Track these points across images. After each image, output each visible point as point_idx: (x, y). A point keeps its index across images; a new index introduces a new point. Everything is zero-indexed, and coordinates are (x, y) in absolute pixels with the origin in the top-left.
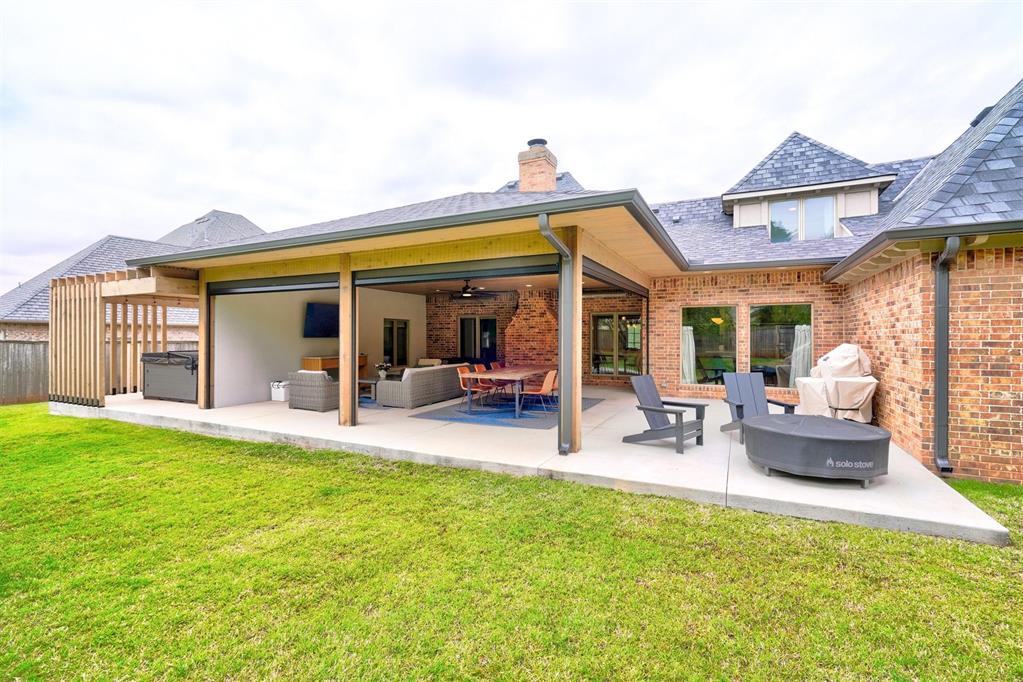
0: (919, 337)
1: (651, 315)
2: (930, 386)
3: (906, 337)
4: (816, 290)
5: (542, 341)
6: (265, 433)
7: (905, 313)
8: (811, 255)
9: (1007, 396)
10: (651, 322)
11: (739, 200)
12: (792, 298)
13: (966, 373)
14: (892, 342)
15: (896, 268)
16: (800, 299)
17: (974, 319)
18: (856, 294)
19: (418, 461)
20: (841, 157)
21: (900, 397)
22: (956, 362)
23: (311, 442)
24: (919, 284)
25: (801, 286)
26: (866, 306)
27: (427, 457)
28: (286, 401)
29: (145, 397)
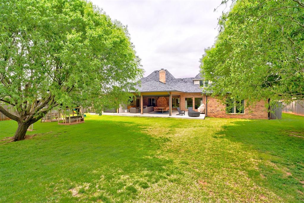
9: (212, 109)
12: (200, 97)
13: (209, 107)
17: (209, 102)
28: (128, 112)
29: (104, 112)
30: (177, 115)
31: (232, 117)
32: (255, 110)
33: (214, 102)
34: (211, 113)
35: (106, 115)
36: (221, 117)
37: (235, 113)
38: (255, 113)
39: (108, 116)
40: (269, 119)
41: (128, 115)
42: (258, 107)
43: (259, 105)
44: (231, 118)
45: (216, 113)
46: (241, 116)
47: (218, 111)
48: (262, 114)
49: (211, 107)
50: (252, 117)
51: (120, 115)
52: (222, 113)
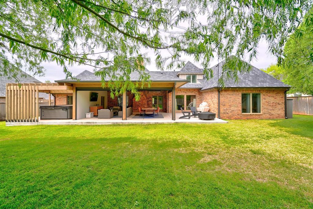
0: (216, 101)
1: (169, 96)
2: (218, 107)
3: (214, 101)
4: (197, 93)
5: (142, 102)
6: (110, 122)
7: (214, 98)
8: (197, 87)
9: (225, 108)
10: (169, 98)
11: (181, 74)
12: (193, 94)
13: (221, 106)
14: (212, 102)
15: (212, 91)
16: (194, 94)
17: (222, 98)
18: (204, 94)
19: (151, 124)
20: (197, 68)
21: (213, 110)
22: (220, 104)
23: (124, 123)
24: (217, 94)
25: (194, 92)
26: (206, 96)
27: (153, 123)
28: (91, 117)
29: (41, 119)
30: (179, 118)
31: (248, 117)
32: (272, 108)
33: (228, 99)
34: (224, 113)
35: (49, 126)
36: (236, 119)
37: (251, 113)
38: (273, 112)
39: (56, 126)
40: (286, 118)
41: (99, 123)
42: (275, 105)
43: (276, 102)
44: (248, 119)
45: (231, 114)
46: (259, 116)
47: (233, 111)
48: (279, 112)
49: (224, 105)
50: (269, 117)
51: (82, 123)
52: (238, 114)
